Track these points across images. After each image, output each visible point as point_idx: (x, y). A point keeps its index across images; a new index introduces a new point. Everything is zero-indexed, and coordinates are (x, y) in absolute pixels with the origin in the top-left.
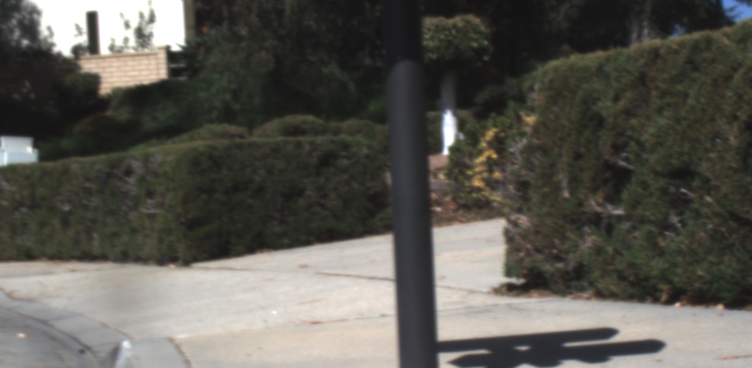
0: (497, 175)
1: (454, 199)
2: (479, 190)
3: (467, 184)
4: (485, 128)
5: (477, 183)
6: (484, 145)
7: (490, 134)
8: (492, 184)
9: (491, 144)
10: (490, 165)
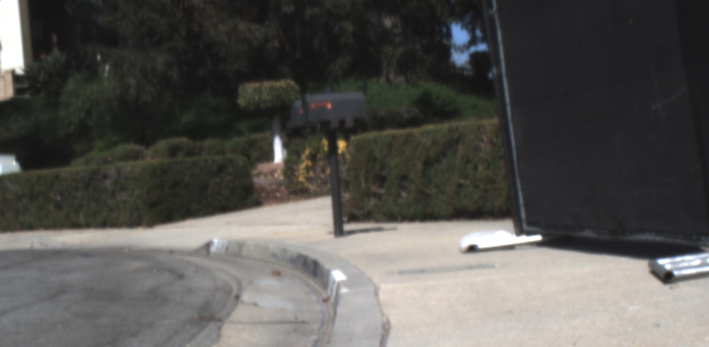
0: (311, 174)
1: (288, 188)
2: (302, 183)
3: (295, 180)
4: (304, 149)
5: (301, 179)
6: (303, 157)
7: (307, 152)
8: (309, 180)
9: (308, 158)
10: (308, 169)
